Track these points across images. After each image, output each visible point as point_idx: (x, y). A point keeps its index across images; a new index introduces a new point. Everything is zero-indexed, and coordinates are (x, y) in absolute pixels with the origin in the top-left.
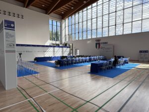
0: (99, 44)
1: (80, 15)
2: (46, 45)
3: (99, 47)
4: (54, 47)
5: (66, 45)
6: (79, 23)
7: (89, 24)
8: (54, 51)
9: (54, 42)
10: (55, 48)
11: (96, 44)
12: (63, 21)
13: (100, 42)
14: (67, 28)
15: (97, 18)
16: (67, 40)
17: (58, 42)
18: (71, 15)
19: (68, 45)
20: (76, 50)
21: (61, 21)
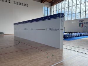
0: (82, 24)
1: (66, 2)
3: (82, 26)
7: (74, 9)
11: (80, 24)
12: (52, 7)
13: (84, 22)
14: (55, 12)
15: (81, 4)
18: (59, 3)
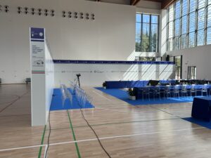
2: (129, 60)
4: (141, 63)
5: (168, 58)
6: (197, 10)
8: (140, 72)
9: (144, 54)
10: (143, 65)
14: (171, 24)
16: (171, 49)
17: (151, 54)
19: (171, 60)
20: (189, 68)
21: (160, 13)
